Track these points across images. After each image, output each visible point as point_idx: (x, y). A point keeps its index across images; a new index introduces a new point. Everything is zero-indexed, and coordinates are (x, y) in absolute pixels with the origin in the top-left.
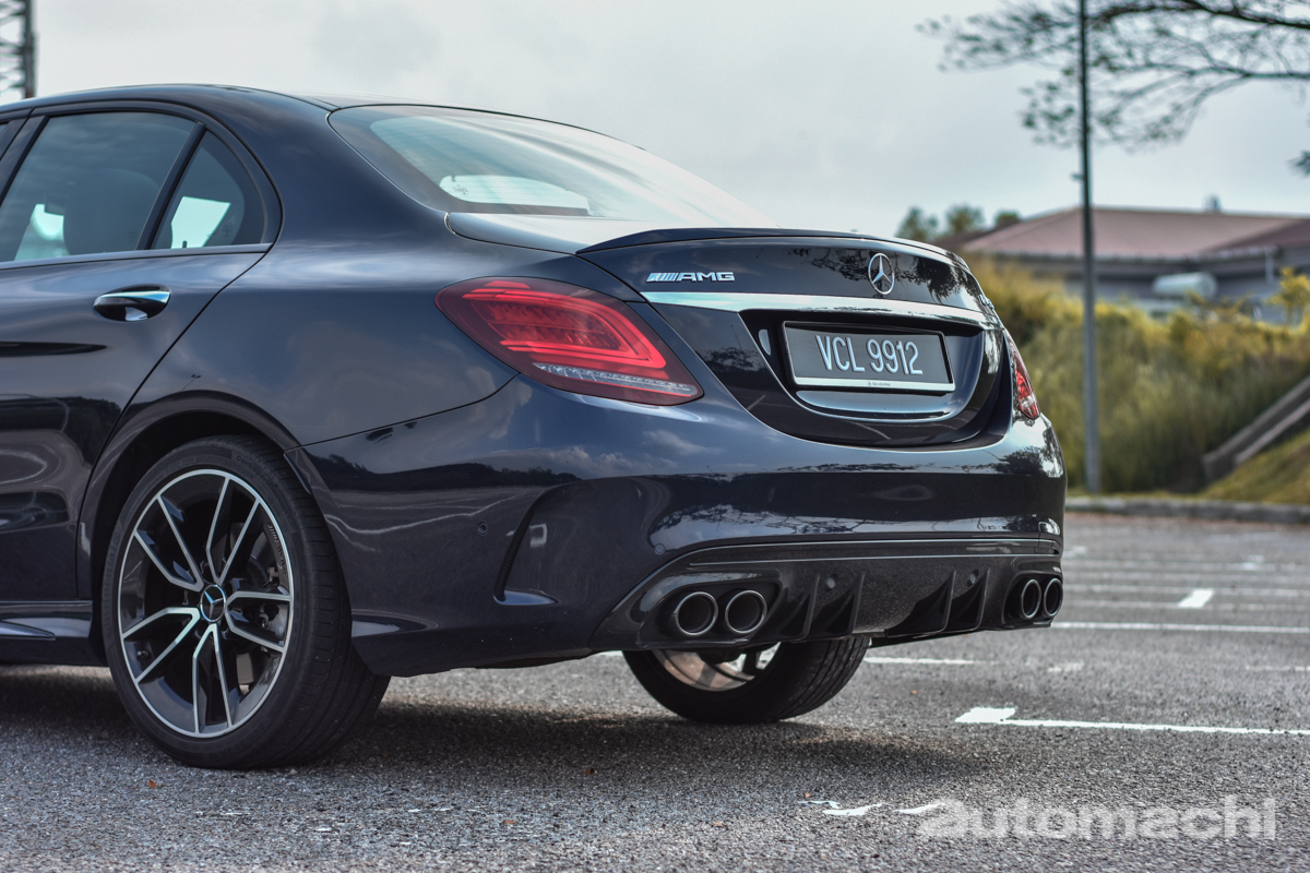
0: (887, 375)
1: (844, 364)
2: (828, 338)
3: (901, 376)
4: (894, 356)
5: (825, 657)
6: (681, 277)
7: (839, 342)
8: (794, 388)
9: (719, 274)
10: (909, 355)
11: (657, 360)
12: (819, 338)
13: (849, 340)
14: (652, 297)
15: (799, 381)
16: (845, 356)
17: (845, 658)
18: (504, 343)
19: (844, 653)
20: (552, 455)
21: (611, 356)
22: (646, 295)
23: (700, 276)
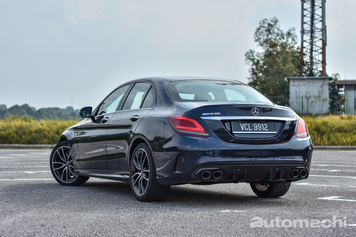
0: (258, 131)
1: (247, 129)
2: (243, 124)
3: (262, 130)
4: (261, 127)
5: (279, 185)
6: (209, 114)
7: (246, 125)
8: (233, 134)
9: (217, 113)
10: (265, 127)
11: (202, 130)
12: (241, 124)
13: (249, 124)
14: (202, 118)
15: (234, 132)
16: (247, 127)
17: (284, 185)
18: (176, 127)
19: (284, 184)
20: (183, 147)
21: (195, 129)
22: (201, 117)
23: (213, 114)
